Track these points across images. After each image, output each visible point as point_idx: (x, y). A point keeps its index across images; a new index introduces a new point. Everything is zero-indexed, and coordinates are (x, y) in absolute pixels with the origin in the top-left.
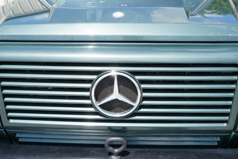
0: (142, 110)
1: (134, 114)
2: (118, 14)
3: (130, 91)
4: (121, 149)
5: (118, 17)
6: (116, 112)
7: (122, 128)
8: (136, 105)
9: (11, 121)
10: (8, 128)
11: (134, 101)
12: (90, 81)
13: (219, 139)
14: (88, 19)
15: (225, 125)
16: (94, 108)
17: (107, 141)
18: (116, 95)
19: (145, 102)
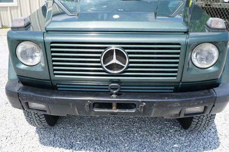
0: (129, 69)
1: (124, 72)
2: (116, 16)
3: (123, 58)
4: (117, 90)
5: (116, 18)
6: (114, 70)
7: (118, 80)
8: (125, 66)
9: (56, 76)
10: (54, 80)
11: (125, 64)
12: (100, 53)
13: (173, 88)
14: (99, 19)
15: (175, 78)
16: (103, 68)
17: (109, 86)
18: (114, 60)
19: (130, 65)
